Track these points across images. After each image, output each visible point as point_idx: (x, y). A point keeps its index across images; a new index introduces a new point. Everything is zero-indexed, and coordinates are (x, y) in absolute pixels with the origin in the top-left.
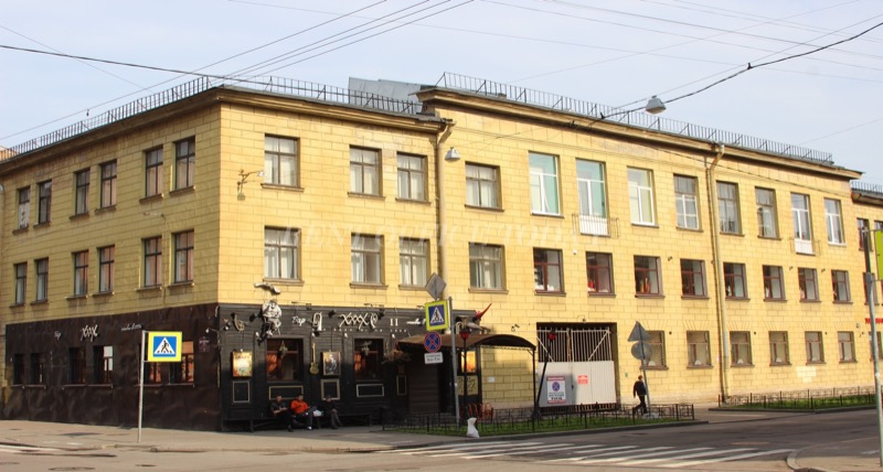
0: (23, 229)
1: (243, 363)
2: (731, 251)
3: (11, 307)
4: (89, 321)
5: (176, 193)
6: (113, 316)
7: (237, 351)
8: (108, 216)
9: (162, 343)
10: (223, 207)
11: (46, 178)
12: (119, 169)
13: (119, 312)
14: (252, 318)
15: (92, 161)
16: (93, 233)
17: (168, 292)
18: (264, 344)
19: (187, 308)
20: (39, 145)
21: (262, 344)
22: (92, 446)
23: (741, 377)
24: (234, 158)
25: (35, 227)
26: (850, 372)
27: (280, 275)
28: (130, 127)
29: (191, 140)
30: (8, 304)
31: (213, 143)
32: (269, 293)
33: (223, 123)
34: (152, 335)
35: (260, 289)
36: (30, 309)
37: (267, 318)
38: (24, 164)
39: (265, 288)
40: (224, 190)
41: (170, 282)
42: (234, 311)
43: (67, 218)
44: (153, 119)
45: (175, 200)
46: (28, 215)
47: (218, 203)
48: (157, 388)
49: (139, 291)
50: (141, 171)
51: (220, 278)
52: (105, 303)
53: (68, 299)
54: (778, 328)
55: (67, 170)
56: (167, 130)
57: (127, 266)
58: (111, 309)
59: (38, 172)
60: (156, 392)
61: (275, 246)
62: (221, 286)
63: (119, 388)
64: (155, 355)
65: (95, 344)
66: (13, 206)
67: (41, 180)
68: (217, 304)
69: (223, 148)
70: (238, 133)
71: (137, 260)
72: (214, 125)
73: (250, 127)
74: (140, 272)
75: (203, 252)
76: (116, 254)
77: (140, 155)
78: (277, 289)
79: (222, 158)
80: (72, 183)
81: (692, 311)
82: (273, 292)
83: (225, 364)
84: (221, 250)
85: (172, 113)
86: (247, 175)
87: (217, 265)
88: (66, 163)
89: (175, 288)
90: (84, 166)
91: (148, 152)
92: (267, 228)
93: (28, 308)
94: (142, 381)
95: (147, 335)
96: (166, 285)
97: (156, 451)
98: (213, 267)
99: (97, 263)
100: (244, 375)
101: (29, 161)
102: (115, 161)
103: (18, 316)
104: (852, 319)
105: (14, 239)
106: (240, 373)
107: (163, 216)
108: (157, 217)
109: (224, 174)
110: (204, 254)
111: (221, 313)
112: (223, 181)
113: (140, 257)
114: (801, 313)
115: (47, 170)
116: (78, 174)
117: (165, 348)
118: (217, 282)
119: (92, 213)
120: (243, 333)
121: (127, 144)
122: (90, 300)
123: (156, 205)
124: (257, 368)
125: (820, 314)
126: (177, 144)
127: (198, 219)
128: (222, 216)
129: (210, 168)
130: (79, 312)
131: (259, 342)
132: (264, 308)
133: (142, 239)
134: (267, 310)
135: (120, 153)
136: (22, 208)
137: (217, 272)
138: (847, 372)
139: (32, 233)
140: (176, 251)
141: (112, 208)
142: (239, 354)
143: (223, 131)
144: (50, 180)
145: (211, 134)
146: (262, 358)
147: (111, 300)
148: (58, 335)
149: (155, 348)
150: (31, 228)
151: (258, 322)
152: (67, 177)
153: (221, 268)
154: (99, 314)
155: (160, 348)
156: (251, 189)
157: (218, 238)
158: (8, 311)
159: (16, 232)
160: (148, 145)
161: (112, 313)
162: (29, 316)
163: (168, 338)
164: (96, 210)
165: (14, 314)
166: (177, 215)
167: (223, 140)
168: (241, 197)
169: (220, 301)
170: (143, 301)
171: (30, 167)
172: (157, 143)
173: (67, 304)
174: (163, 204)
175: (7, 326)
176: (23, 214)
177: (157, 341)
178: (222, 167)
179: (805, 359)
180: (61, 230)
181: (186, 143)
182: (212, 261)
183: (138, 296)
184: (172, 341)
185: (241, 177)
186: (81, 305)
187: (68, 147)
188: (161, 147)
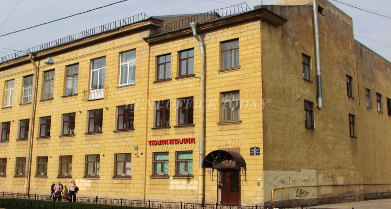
2: (43, 110)
23: (40, 184)
26: (123, 186)
54: (66, 153)
81: (20, 147)
104: (132, 143)
114: (85, 142)
125: (100, 141)
138: (119, 186)
179: (83, 174)
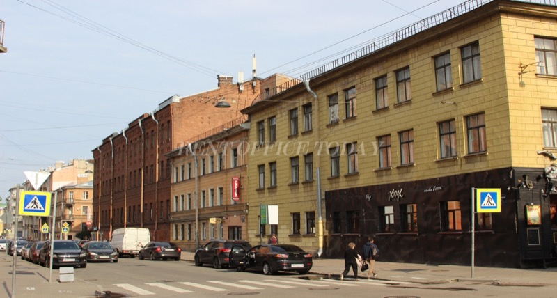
0: (334, 124)
1: (534, 214)
3: (329, 179)
4: (396, 186)
5: (464, 86)
6: (416, 182)
7: (529, 204)
8: (405, 108)
9: (487, 198)
10: (510, 93)
11: (350, 86)
12: (411, 73)
13: (420, 179)
14: (538, 178)
15: (389, 68)
16: (393, 122)
17: (464, 161)
18: (548, 199)
19: (484, 172)
20: (340, 63)
21: (546, 199)
22: (438, 280)
24: (514, 54)
25: (344, 121)
27: (554, 144)
28: (421, 40)
29: (475, 44)
30: (326, 177)
31: (496, 43)
32: (548, 159)
33: (504, 27)
34: (479, 191)
35: (542, 156)
36: (344, 179)
37: (550, 179)
38: (333, 77)
39: (545, 154)
40: (509, 80)
41: (465, 153)
42: (525, 173)
43: (371, 112)
44: (440, 31)
45: (465, 91)
46: (336, 113)
47: (505, 90)
48: (459, 235)
49: (437, 162)
50: (432, 71)
51: (512, 148)
52: (408, 172)
53: (376, 171)
55: (367, 78)
56: (451, 39)
57: (425, 143)
58: (413, 176)
59: (343, 82)
60: (458, 238)
61: (548, 122)
62: (514, 154)
63: (424, 235)
64: (482, 208)
65: (401, 203)
66: (325, 108)
67: (346, 88)
68: (511, 168)
69: (506, 47)
70: (514, 35)
71: (434, 139)
72: (495, 30)
73: (522, 30)
74: (437, 146)
75: (494, 128)
76: (415, 135)
77: (430, 60)
78: (554, 155)
79: (506, 55)
80: (373, 87)
82: (552, 158)
83: (521, 216)
84: (512, 126)
85: (457, 25)
86: (525, 67)
87: (509, 138)
88: (366, 73)
89: (469, 158)
90: (381, 73)
91: (435, 58)
92: (543, 108)
93: (342, 179)
94: (473, 228)
95: (475, 191)
96: (462, 156)
97: (498, 285)
98: (505, 140)
99: (398, 143)
100: (536, 223)
101: (337, 75)
102: (408, 67)
103: (334, 185)
105: (328, 130)
106: (532, 222)
107: (454, 103)
108: (450, 105)
109: (508, 66)
110: (496, 130)
111: (516, 175)
112: (508, 73)
113: (437, 136)
115: (351, 79)
116: (376, 80)
117: (488, 202)
118: (510, 150)
119: (391, 107)
120: (532, 190)
121: (417, 53)
122: (394, 171)
123: (447, 97)
124: (544, 217)
126: (462, 48)
127: (488, 103)
128: (510, 99)
129: (495, 63)
130: (385, 180)
131: (544, 197)
132: (547, 171)
133: (437, 123)
134: (550, 172)
135: (411, 61)
136: (332, 109)
137: (510, 143)
139: (341, 126)
140: (468, 129)
141: (408, 102)
142: (531, 207)
143: (504, 34)
144: (354, 87)
145: (494, 37)
146: (547, 210)
147: (413, 170)
148: (369, 197)
149: (482, 202)
150: (341, 122)
151: (542, 182)
152: (367, 83)
153: (512, 139)
154: (403, 181)
155: (485, 202)
156: (528, 78)
157: (508, 116)
158: (327, 182)
159: (328, 126)
160: (437, 52)
161: (415, 180)
162: (343, 184)
163: (491, 194)
164: (395, 105)
165: (331, 183)
166: (468, 102)
167: (505, 40)
168: (522, 85)
169: (513, 166)
170: (441, 169)
171: (336, 79)
172: (444, 49)
173: (375, 175)
174: (454, 95)
175: (326, 192)
176: (333, 113)
177: (483, 195)
178: (506, 61)
180: (366, 122)
181: (470, 47)
182: (504, 134)
183: (437, 165)
184: (494, 195)
185: (520, 69)
186: (386, 175)
187: (368, 61)
188: (448, 52)
